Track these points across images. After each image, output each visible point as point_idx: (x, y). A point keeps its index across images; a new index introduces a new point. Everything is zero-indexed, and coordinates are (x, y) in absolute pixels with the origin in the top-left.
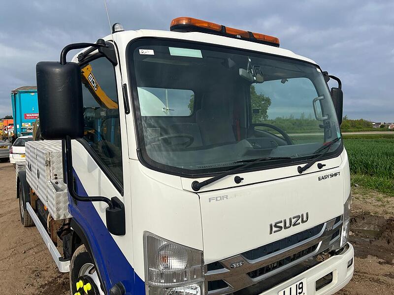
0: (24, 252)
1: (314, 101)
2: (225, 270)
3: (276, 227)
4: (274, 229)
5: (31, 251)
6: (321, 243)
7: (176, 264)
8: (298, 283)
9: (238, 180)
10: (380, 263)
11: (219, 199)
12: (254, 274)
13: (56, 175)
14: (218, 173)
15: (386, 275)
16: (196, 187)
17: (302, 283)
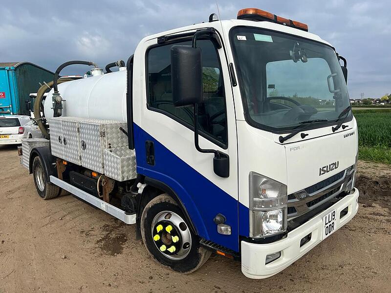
0: (60, 218)
1: (329, 77)
2: (296, 200)
3: (323, 171)
4: (322, 172)
5: (67, 218)
6: (342, 185)
7: (272, 194)
8: (333, 212)
9: (303, 136)
10: (364, 206)
11: (295, 149)
12: (309, 204)
13: (110, 144)
14: (293, 131)
15: (371, 214)
16: (282, 140)
17: (334, 212)
